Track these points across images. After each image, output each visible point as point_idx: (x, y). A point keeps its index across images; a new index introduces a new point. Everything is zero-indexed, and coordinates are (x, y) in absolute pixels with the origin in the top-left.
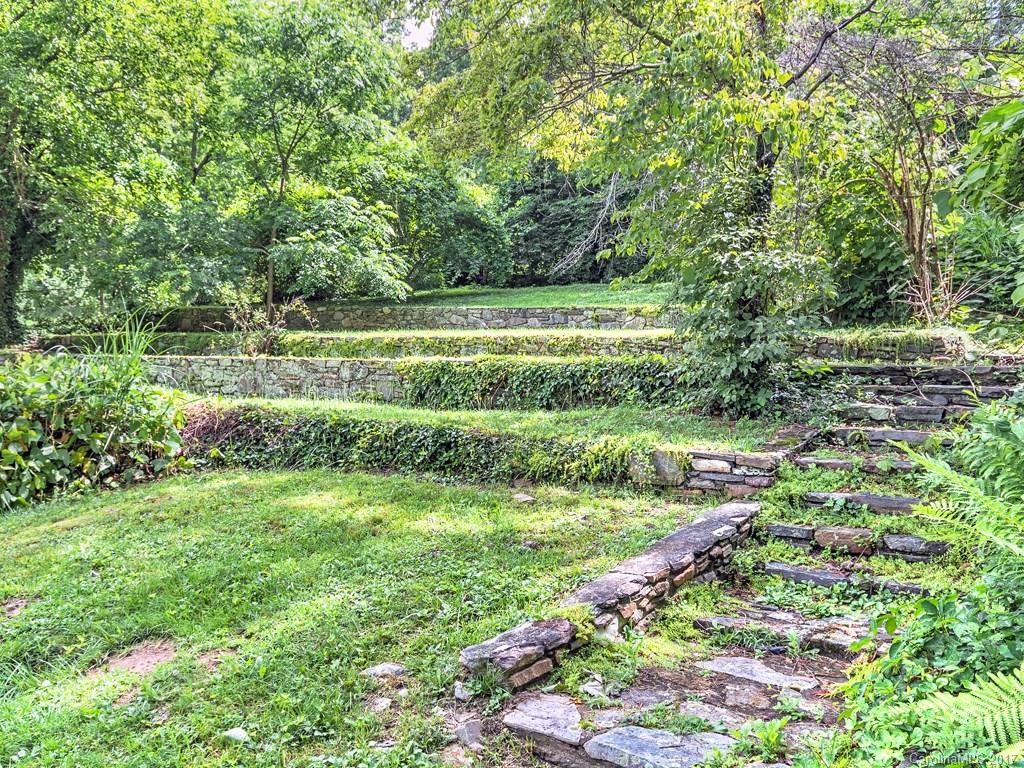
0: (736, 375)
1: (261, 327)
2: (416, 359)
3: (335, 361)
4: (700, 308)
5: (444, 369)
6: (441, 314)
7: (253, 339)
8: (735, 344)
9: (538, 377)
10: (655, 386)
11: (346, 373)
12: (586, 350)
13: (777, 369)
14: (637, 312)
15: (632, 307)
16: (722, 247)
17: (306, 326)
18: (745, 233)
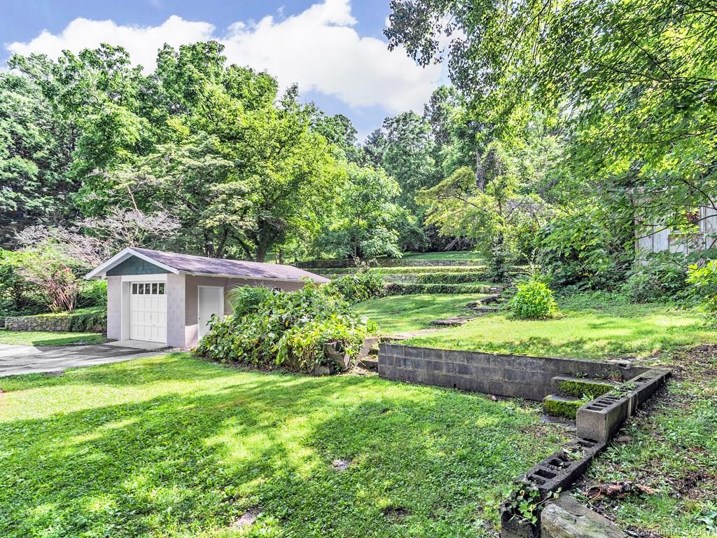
0: (498, 275)
1: (363, 266)
2: (423, 274)
3: (400, 275)
4: (490, 262)
5: (431, 276)
6: (411, 262)
7: (361, 269)
8: (497, 269)
9: (454, 277)
10: (482, 278)
11: (404, 278)
12: (461, 272)
13: (506, 274)
14: (471, 261)
15: (469, 260)
16: (494, 251)
17: (376, 266)
18: (499, 248)
